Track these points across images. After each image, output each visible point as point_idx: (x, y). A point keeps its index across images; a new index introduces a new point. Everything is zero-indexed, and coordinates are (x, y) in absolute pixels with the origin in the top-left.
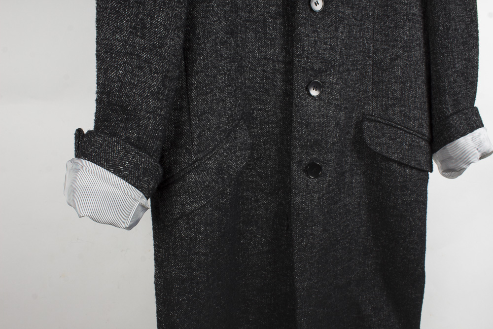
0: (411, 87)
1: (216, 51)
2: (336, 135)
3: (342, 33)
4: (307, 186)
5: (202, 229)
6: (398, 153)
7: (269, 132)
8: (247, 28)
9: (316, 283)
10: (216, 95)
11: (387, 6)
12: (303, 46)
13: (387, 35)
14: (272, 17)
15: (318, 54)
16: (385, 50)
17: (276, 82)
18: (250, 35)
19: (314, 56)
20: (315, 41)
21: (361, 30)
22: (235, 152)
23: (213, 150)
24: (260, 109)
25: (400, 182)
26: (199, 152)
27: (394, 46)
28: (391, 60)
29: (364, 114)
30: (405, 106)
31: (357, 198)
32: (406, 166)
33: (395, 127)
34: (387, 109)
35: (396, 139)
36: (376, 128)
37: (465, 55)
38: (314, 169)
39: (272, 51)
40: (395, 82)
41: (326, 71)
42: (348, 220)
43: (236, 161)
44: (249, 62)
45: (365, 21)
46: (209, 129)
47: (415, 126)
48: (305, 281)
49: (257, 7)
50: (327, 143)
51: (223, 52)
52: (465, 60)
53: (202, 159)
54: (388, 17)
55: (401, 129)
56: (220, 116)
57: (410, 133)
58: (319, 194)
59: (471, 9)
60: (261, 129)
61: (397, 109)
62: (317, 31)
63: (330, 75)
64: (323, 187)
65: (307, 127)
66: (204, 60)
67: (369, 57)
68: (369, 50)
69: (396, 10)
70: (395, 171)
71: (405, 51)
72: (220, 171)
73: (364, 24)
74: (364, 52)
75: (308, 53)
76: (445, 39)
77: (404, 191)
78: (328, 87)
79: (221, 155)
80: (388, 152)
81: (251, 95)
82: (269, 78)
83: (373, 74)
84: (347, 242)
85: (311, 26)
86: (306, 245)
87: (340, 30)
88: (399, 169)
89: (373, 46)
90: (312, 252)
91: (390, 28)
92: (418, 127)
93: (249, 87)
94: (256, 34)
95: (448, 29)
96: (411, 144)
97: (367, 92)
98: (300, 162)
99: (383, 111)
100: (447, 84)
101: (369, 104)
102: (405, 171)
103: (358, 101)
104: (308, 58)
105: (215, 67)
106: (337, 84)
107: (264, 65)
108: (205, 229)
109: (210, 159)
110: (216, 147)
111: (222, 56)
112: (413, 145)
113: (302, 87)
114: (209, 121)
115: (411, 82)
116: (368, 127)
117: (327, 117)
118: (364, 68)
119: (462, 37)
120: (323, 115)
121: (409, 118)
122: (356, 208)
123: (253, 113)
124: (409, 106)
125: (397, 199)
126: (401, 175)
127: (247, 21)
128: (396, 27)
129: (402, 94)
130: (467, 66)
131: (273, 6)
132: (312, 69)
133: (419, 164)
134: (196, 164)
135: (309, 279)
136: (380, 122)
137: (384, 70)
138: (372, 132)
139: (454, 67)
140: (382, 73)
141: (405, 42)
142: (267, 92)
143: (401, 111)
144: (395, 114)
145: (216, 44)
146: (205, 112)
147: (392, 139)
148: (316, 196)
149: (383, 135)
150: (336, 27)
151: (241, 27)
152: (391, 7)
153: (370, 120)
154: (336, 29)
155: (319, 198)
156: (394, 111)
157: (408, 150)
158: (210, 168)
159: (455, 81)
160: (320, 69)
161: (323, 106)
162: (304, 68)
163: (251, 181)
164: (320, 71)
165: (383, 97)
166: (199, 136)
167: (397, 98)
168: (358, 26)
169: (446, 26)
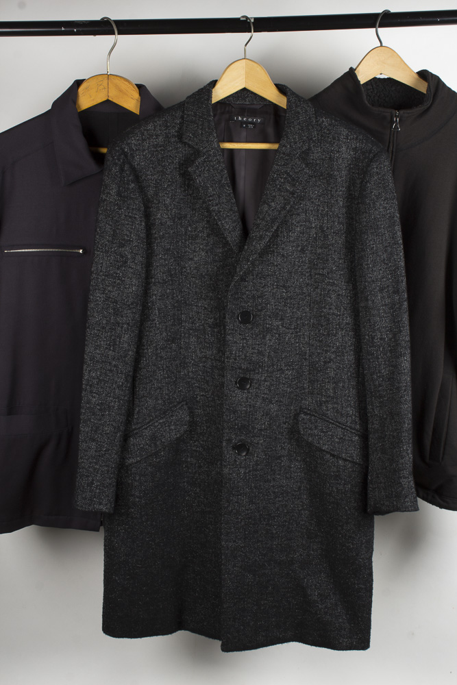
0: (343, 387)
1: (157, 355)
2: (264, 423)
3: (270, 340)
4: (235, 461)
5: (137, 478)
6: (328, 445)
7: (209, 413)
8: (190, 335)
9: (242, 547)
10: (154, 384)
11: (321, 316)
12: (231, 351)
13: (321, 341)
14: (210, 327)
15: (246, 356)
16: (319, 354)
17: (214, 375)
18: (193, 339)
19: (242, 359)
20: (243, 347)
21: (296, 336)
22: (169, 426)
23: (149, 423)
24: (202, 395)
25: (334, 472)
26: (138, 423)
27: (327, 351)
28: (325, 362)
29: (301, 407)
30: (337, 404)
31: (297, 482)
32: (338, 457)
33: (327, 421)
34: (321, 405)
35: (327, 432)
36: (310, 420)
37: (393, 361)
38: (241, 447)
39: (210, 353)
40: (328, 382)
41: (254, 370)
42: (286, 501)
43: (170, 433)
44: (192, 359)
45: (300, 329)
46: (146, 408)
47: (347, 422)
48: (230, 542)
49: (199, 319)
50: (254, 428)
51: (163, 354)
52: (392, 366)
53: (139, 428)
54: (322, 326)
55: (333, 424)
56: (157, 399)
57: (342, 428)
58: (246, 469)
59: (399, 321)
60: (204, 410)
61: (330, 406)
62: (246, 339)
63: (258, 373)
64: (250, 465)
65: (234, 413)
66: (146, 360)
67: (305, 359)
68: (306, 353)
69: (328, 320)
70: (328, 461)
71: (338, 356)
72: (154, 438)
73: (300, 332)
74: (300, 355)
75: (236, 356)
76: (370, 347)
77: (338, 480)
78: (256, 383)
79: (155, 427)
80: (319, 443)
81: (194, 384)
82: (209, 372)
83: (309, 374)
84: (285, 521)
85: (240, 334)
86: (232, 510)
87: (268, 337)
88: (332, 459)
89: (309, 350)
90: (237, 518)
91: (324, 335)
92: (351, 423)
93: (193, 378)
94: (198, 339)
95: (373, 338)
96: (342, 438)
97: (304, 389)
98: (229, 440)
99: (318, 406)
100: (372, 387)
101: (305, 399)
102: (338, 462)
103: (296, 395)
104: (235, 359)
105: (154, 365)
106: (265, 381)
107: (204, 362)
108: (140, 479)
109: (146, 429)
110: (151, 420)
111: (161, 357)
112: (345, 439)
113: (231, 381)
114: (147, 402)
115: (344, 382)
116: (303, 419)
117: (254, 407)
118: (300, 368)
119: (390, 346)
120: (250, 405)
121: (342, 415)
122: (295, 491)
123: (197, 397)
124: (342, 404)
125: (332, 487)
126: (334, 466)
127: (191, 329)
128: (328, 335)
129: (335, 393)
130: (394, 372)
131: (211, 318)
132: (240, 368)
133: (352, 457)
134: (135, 432)
135: (235, 541)
136: (315, 416)
137: (319, 371)
138: (306, 423)
139: (380, 372)
140: (317, 373)
141: (338, 348)
142: (207, 382)
143: (333, 408)
144: (328, 410)
145: (157, 349)
146: (144, 396)
147: (324, 432)
148: (242, 471)
149: (316, 428)
150: (263, 336)
151: (185, 334)
152: (325, 317)
153: (306, 414)
154: (264, 337)
155: (245, 473)
156: (327, 407)
157: (339, 443)
158: (145, 435)
159: (380, 385)
160: (247, 368)
161: (250, 398)
162: (232, 367)
163: (194, 450)
164: (247, 370)
165: (318, 394)
166: (138, 412)
167: (329, 396)
168: (292, 333)
169: (371, 335)
